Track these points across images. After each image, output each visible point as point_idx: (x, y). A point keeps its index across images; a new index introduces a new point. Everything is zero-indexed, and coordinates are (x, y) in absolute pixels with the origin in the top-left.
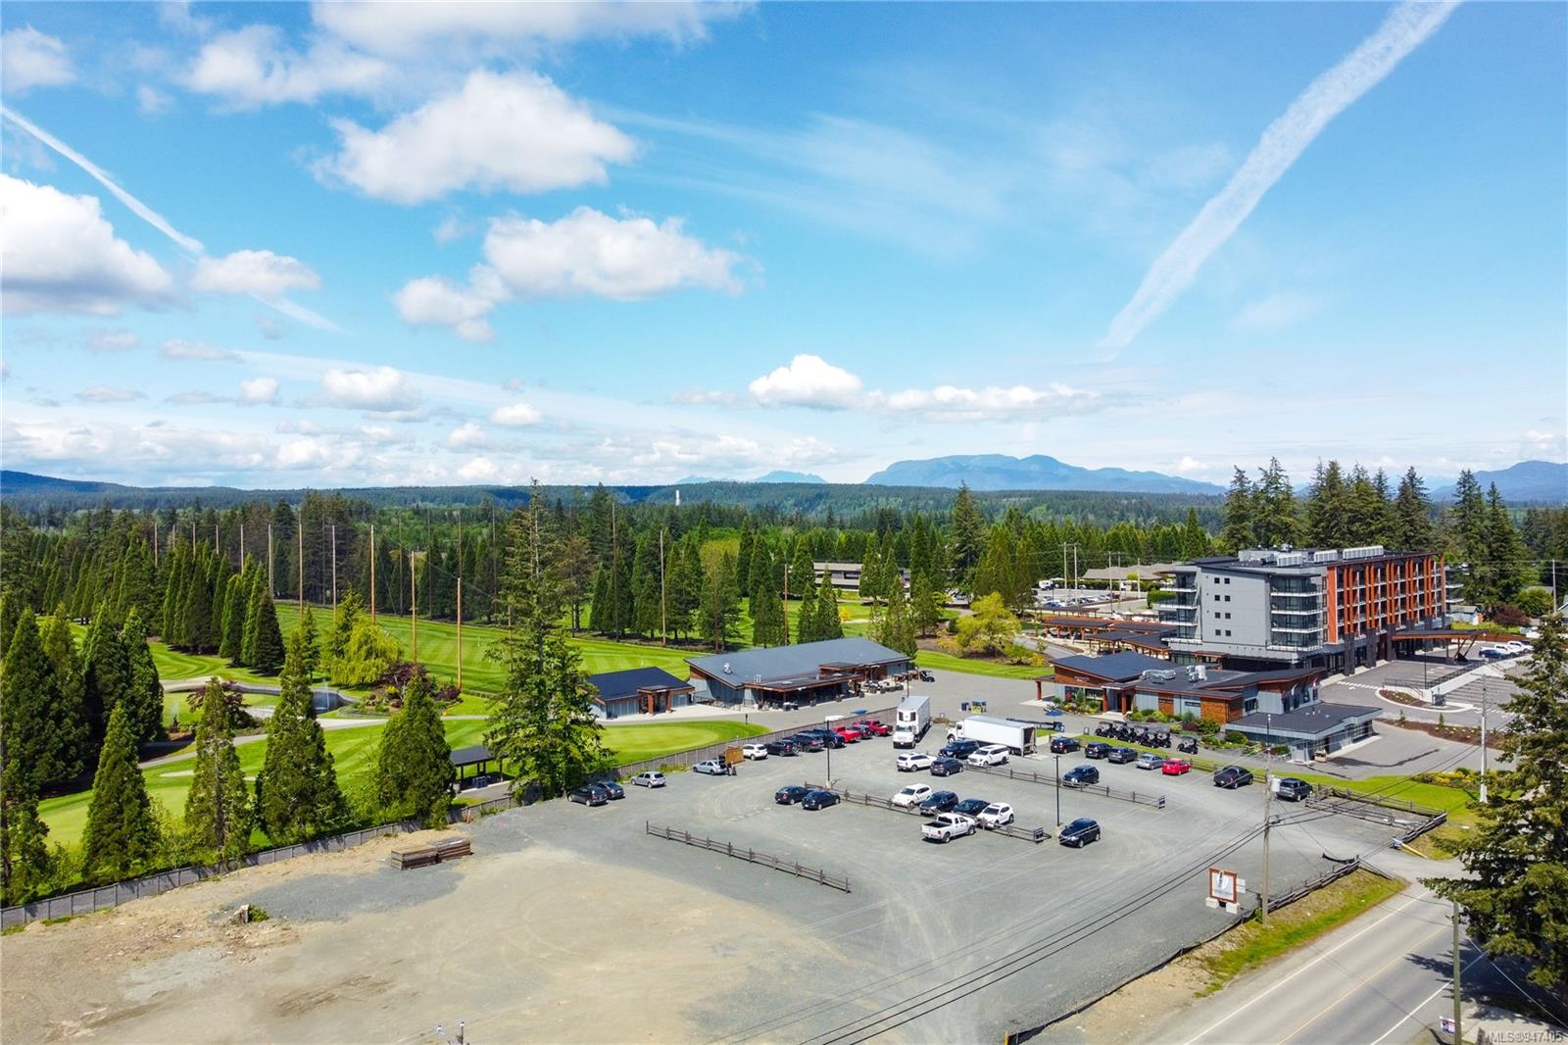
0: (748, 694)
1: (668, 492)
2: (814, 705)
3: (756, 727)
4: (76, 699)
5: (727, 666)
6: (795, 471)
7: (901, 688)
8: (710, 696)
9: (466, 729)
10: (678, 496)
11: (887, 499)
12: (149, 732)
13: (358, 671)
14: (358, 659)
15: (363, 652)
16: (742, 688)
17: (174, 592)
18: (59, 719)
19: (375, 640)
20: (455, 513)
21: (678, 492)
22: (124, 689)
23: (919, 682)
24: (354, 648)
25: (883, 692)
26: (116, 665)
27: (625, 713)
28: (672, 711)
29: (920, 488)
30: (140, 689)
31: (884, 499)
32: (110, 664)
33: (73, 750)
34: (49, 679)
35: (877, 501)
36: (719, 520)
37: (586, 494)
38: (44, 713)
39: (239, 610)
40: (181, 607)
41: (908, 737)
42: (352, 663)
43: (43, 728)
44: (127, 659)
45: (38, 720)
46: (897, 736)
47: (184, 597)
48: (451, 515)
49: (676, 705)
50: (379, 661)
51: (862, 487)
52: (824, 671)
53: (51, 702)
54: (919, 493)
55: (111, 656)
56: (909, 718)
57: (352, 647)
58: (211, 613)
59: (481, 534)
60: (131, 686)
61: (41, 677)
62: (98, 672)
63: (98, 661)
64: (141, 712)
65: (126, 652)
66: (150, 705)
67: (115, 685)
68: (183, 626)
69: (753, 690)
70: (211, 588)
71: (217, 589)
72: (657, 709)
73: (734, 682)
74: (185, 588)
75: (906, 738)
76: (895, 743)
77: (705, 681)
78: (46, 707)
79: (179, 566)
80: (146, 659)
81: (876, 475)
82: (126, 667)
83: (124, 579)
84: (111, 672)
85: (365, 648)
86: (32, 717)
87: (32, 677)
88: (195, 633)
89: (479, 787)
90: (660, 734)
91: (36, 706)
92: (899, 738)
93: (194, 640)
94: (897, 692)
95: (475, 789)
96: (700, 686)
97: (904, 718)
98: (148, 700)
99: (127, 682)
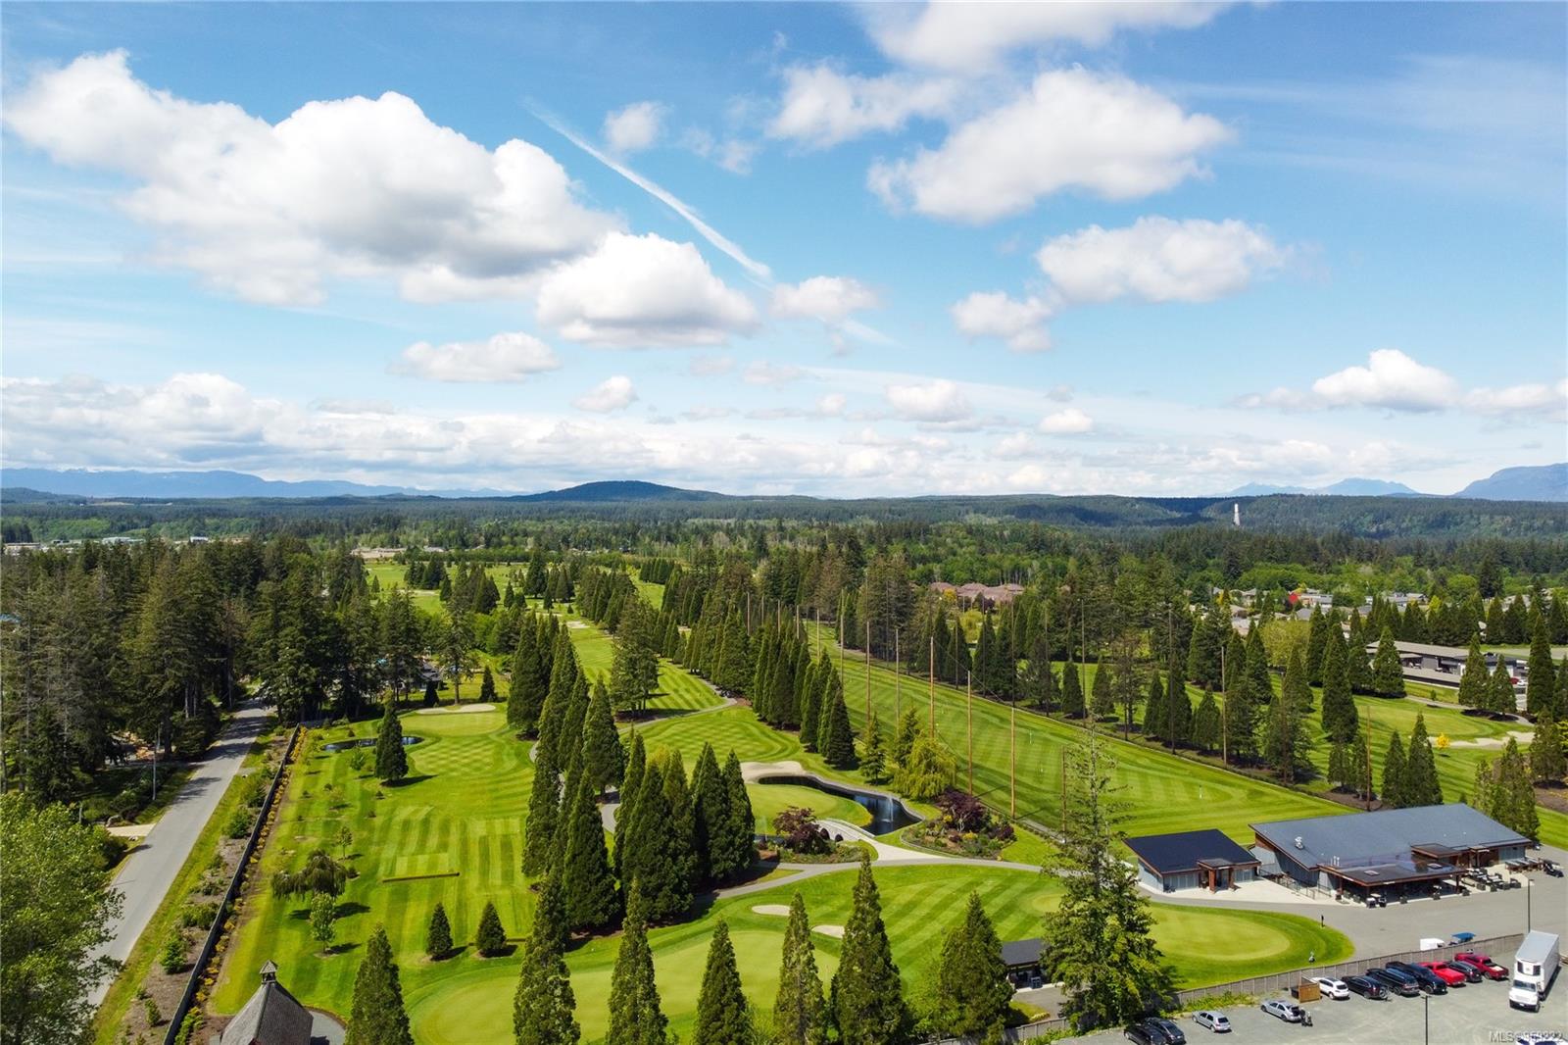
0: (1323, 878)
1: (1225, 504)
2: (1404, 902)
3: (1335, 934)
4: (689, 832)
5: (1298, 840)
6: (1374, 478)
7: (1515, 885)
8: (1278, 871)
9: (1020, 886)
10: (1236, 510)
11: (1491, 518)
12: (743, 858)
13: (919, 784)
14: (919, 772)
15: (923, 766)
16: (1317, 870)
17: (763, 670)
18: (675, 857)
19: (934, 755)
20: (1006, 533)
21: (1236, 506)
22: (724, 820)
23: (1540, 874)
24: (915, 761)
25: (1493, 890)
26: (719, 799)
27: (1183, 886)
28: (1235, 888)
29: (1536, 504)
30: (736, 820)
31: (1487, 517)
32: (713, 798)
33: (685, 885)
34: (668, 820)
35: (1479, 519)
36: (1284, 553)
37: (1137, 506)
38: (663, 852)
39: (816, 701)
40: (768, 685)
41: (1530, 998)
42: (914, 775)
43: (663, 865)
44: (726, 792)
45: (660, 857)
46: (1517, 994)
47: (771, 675)
48: (1002, 535)
49: (1240, 880)
50: (938, 776)
51: (1456, 501)
52: (1417, 855)
53: (669, 841)
54: (1534, 509)
55: (714, 791)
56: (1531, 972)
57: (913, 758)
58: (792, 693)
59: (1031, 566)
60: (729, 817)
61: (662, 818)
62: (705, 805)
63: (704, 794)
64: (738, 841)
65: (726, 785)
66: (744, 835)
67: (718, 816)
68: (770, 703)
69: (1330, 876)
70: (793, 671)
71: (798, 673)
72: (1219, 884)
73: (1306, 862)
74: (771, 668)
75: (1526, 999)
76: (1511, 1002)
77: (1273, 853)
78: (666, 846)
79: (767, 646)
80: (741, 793)
81: (1476, 484)
82: (726, 800)
83: (723, 645)
84: (714, 805)
85: (925, 762)
86: (655, 854)
87: (655, 819)
88: (780, 711)
89: (1034, 988)
90: (1222, 926)
91: (659, 846)
92: (1518, 997)
93: (779, 716)
94: (1512, 890)
95: (1029, 989)
96: (1266, 857)
97: (1525, 971)
98: (742, 831)
99: (727, 815)
